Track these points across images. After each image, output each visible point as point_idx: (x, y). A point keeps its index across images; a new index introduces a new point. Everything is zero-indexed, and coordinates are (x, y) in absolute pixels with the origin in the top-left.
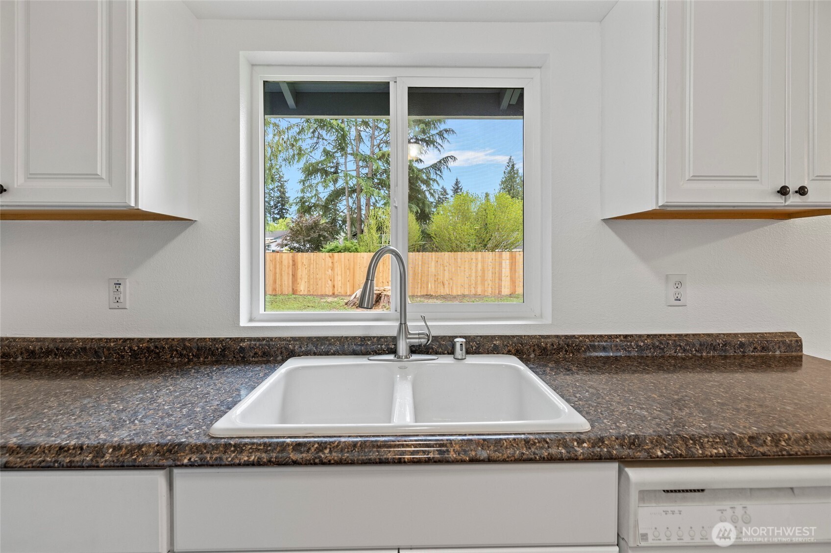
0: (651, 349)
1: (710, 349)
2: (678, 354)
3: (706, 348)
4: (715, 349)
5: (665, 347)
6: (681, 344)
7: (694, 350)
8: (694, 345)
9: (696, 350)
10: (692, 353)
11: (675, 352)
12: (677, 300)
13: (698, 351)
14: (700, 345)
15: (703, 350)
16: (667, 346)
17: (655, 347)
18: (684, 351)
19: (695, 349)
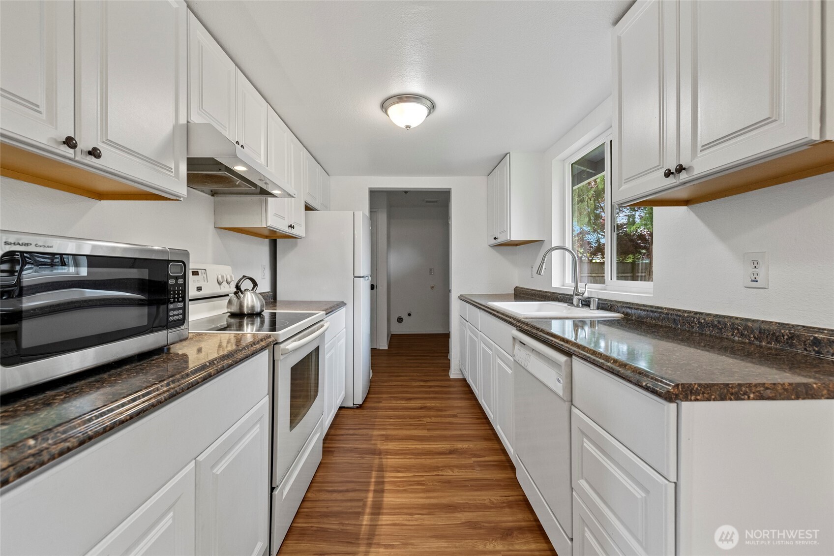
0: (710, 327)
1: (772, 339)
2: (734, 337)
3: (767, 337)
4: (777, 340)
5: (722, 328)
6: (739, 327)
7: (752, 336)
8: (752, 332)
9: (755, 337)
10: (749, 340)
11: (732, 335)
12: (754, 281)
13: (757, 339)
14: (760, 332)
15: (763, 339)
16: (725, 327)
17: (714, 326)
18: (742, 335)
19: (754, 335)
